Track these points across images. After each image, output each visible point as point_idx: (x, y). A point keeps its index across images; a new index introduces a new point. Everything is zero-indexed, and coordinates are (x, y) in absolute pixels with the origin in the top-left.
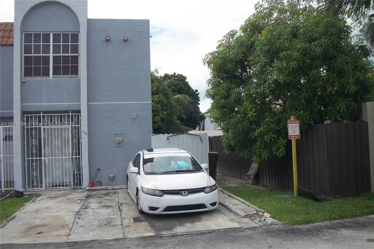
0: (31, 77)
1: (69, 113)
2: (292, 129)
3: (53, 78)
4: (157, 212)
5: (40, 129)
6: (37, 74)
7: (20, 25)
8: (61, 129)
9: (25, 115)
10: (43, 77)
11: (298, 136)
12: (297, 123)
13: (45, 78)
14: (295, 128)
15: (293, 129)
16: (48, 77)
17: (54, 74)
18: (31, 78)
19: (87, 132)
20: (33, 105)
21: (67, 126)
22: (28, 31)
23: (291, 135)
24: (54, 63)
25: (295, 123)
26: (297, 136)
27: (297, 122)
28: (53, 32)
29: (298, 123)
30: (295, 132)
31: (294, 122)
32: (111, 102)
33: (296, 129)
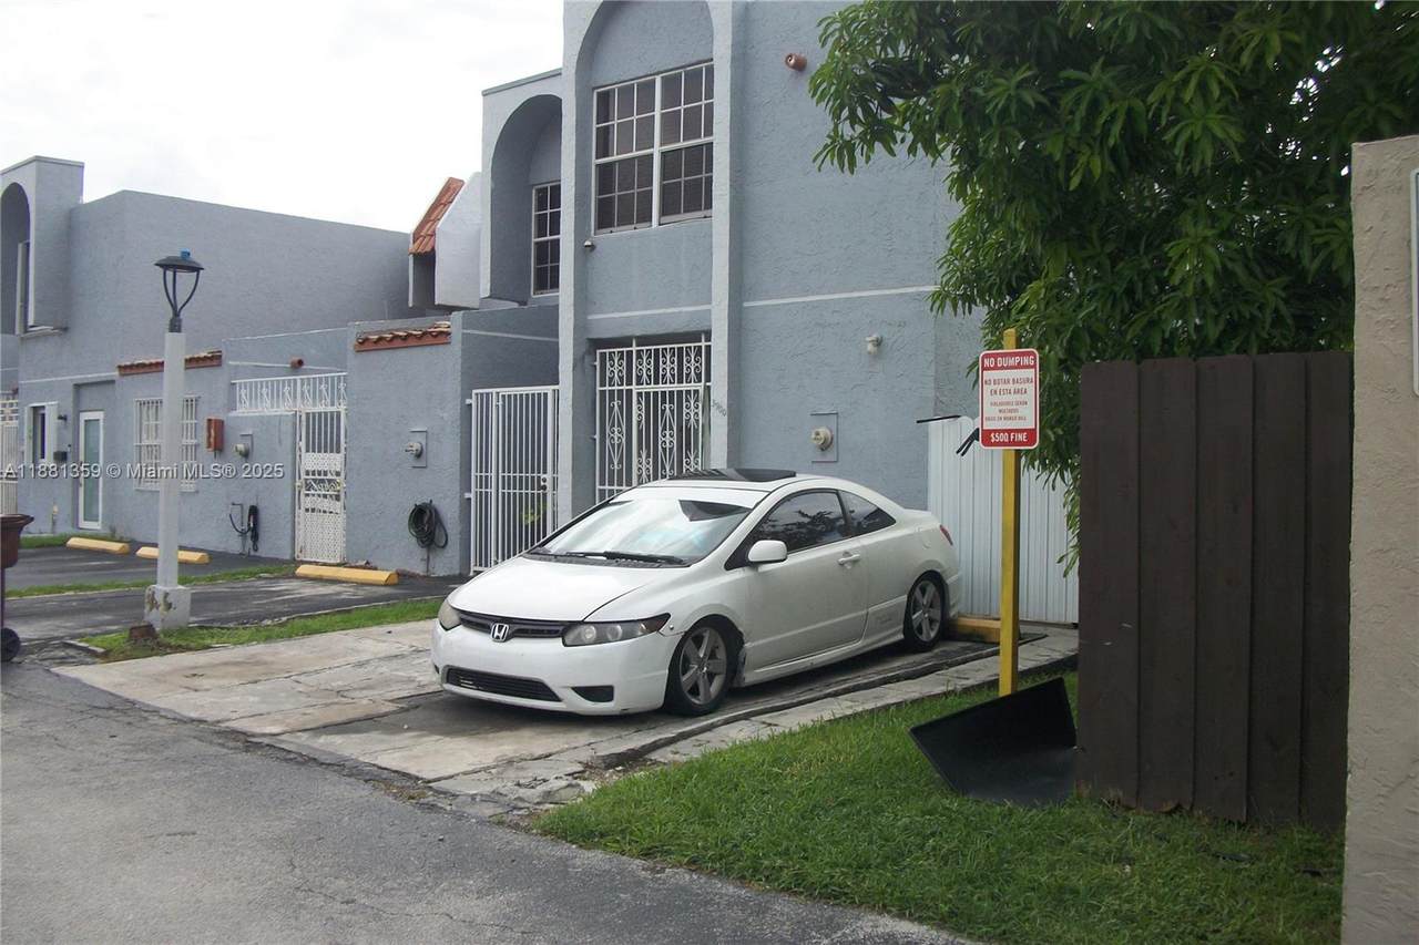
0: (609, 230)
1: (700, 341)
2: (998, 398)
3: (659, 225)
5: (629, 392)
6: (626, 220)
7: (574, 71)
8: (680, 392)
9: (598, 351)
10: (637, 226)
11: (1030, 433)
12: (1032, 367)
13: (642, 229)
14: (1017, 392)
15: (1006, 398)
16: (648, 224)
17: (664, 212)
19: (725, 407)
20: (612, 319)
21: (692, 386)
22: (604, 84)
23: (995, 431)
24: (664, 176)
25: (1019, 366)
26: (1022, 437)
27: (1026, 360)
28: (662, 72)
29: (1034, 366)
30: (1016, 411)
31: (1012, 361)
32: (806, 296)
33: (1018, 397)
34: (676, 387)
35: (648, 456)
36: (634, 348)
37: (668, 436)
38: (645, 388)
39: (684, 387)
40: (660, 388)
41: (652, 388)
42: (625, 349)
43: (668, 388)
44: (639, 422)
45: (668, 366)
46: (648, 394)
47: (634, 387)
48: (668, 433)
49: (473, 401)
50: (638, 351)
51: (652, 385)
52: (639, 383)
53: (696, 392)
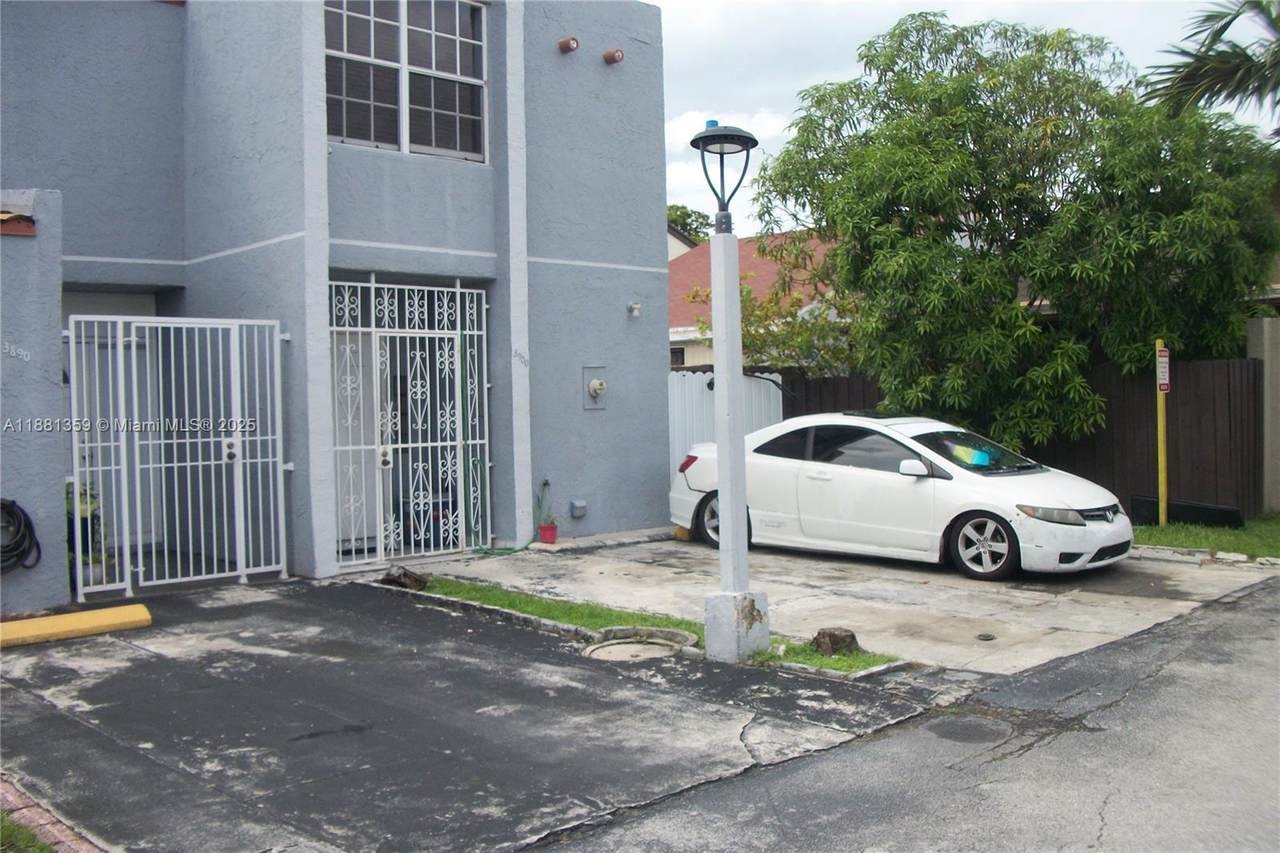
3: (411, 152)
4: (1077, 565)
5: (367, 335)
8: (432, 340)
10: (379, 144)
13: (386, 149)
16: (396, 146)
17: (414, 135)
18: (342, 142)
19: (527, 357)
21: (446, 334)
34: (427, 333)
35: (395, 409)
36: (373, 285)
37: (419, 386)
38: (387, 332)
39: (437, 333)
40: (408, 333)
41: (397, 332)
42: (359, 285)
43: (417, 333)
44: (382, 372)
45: (416, 309)
46: (393, 339)
47: (373, 329)
48: (419, 383)
49: (71, 333)
50: (376, 289)
51: (397, 329)
52: (379, 324)
53: (451, 340)
